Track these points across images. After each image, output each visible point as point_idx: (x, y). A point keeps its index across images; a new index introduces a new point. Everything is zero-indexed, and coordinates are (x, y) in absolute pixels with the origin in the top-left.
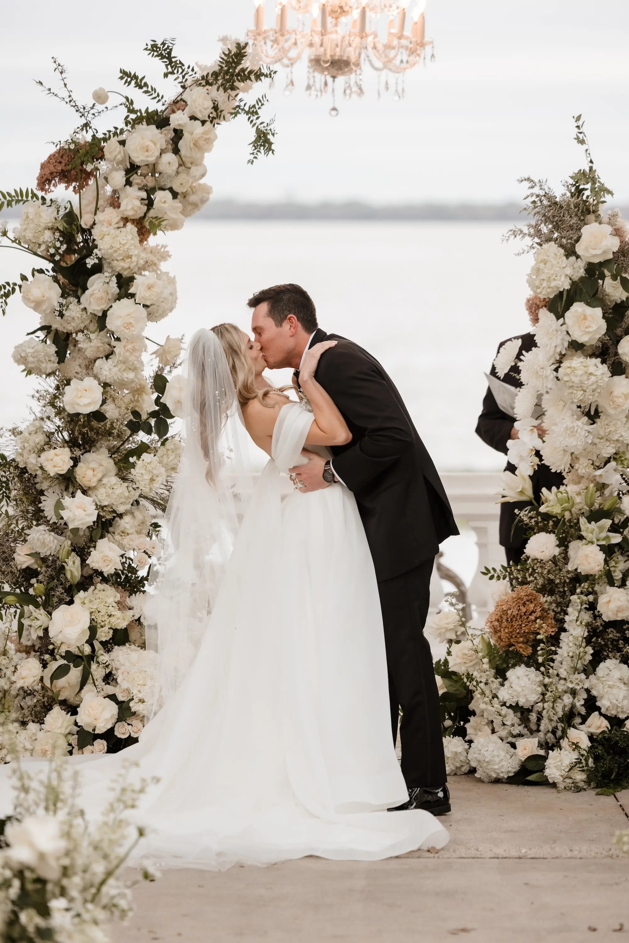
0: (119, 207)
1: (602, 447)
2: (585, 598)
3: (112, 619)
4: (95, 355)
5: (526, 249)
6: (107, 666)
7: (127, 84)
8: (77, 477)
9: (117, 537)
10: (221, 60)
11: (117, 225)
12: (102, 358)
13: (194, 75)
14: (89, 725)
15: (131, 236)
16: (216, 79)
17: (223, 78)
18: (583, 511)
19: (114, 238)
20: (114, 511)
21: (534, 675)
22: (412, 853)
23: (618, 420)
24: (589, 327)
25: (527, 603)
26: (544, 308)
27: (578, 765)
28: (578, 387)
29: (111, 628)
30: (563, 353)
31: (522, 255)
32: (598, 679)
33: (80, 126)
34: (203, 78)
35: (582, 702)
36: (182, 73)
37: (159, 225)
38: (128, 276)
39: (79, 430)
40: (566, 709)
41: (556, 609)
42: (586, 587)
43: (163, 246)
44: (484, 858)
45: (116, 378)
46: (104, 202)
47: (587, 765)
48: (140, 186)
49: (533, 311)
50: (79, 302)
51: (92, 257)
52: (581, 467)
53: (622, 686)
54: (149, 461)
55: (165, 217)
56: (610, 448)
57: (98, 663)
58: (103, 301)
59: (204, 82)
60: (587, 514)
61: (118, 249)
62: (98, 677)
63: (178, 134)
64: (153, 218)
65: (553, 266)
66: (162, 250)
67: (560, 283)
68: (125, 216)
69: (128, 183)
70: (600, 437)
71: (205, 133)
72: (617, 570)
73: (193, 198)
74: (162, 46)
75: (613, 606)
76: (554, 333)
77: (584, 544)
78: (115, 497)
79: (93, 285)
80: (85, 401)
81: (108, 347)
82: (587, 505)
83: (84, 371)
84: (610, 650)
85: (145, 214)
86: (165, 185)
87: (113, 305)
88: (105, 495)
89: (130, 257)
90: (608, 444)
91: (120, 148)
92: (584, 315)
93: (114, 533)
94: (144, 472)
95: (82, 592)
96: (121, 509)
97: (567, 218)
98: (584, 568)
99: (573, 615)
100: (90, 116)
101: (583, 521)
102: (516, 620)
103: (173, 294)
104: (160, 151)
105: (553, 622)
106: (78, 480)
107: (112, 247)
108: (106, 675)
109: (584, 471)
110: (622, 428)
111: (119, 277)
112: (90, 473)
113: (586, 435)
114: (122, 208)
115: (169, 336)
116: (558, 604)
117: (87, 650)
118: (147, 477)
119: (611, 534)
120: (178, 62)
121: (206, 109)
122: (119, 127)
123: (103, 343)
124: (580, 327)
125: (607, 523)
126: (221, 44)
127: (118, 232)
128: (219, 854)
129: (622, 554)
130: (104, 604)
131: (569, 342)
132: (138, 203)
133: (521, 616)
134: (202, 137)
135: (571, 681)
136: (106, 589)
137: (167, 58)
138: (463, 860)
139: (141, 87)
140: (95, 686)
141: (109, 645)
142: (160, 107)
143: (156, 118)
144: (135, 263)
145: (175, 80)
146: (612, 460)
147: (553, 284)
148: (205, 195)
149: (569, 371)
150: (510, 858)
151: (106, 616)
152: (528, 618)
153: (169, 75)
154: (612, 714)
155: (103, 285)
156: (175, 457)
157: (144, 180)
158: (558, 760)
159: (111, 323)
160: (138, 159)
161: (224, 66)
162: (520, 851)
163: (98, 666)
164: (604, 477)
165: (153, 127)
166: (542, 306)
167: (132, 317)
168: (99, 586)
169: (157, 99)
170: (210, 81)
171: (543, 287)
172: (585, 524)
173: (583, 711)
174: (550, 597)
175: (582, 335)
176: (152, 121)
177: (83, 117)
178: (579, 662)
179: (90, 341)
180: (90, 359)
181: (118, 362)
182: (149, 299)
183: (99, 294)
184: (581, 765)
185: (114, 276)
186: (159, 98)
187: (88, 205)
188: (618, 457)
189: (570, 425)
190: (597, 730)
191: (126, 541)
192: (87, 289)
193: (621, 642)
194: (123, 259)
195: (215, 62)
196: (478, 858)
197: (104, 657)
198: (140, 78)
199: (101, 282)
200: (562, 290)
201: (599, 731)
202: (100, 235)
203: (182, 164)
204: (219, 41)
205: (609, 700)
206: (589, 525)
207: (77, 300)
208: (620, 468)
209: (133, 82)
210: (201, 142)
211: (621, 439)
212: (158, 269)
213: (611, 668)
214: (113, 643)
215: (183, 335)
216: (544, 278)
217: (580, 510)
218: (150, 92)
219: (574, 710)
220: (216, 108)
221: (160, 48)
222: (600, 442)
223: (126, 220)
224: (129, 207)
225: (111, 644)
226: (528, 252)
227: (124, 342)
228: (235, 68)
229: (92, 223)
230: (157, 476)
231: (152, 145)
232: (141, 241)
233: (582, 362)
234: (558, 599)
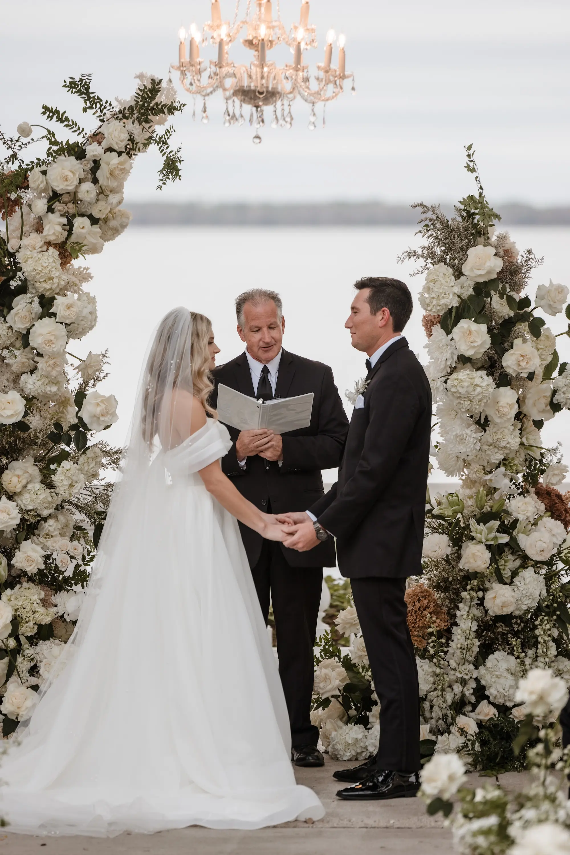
0: (42, 232)
1: (491, 454)
2: (474, 594)
3: (37, 616)
4: (20, 370)
5: (420, 269)
6: (32, 659)
7: (50, 119)
8: (4, 483)
9: (41, 539)
10: (137, 96)
11: (40, 249)
12: (27, 373)
13: (111, 110)
14: (12, 713)
15: (53, 259)
16: (132, 113)
17: (139, 112)
18: (474, 513)
19: (37, 261)
20: (38, 515)
21: (427, 666)
22: (289, 823)
23: (505, 428)
24: (475, 341)
25: (422, 599)
26: (438, 324)
27: (465, 749)
28: (465, 398)
29: (35, 624)
30: (453, 366)
31: (417, 276)
32: (487, 669)
33: (7, 157)
34: (120, 112)
35: (471, 691)
36: (100, 108)
37: (80, 249)
38: (50, 296)
39: (7, 439)
40: (456, 698)
41: (449, 605)
42: (476, 584)
43: (85, 268)
44: (353, 828)
45: (39, 391)
46: (30, 227)
47: (473, 749)
48: (62, 213)
49: (428, 327)
50: (5, 320)
51: (15, 279)
52: (472, 472)
53: (509, 676)
54: (68, 467)
55: (85, 242)
56: (498, 454)
57: (24, 656)
58: (27, 320)
59: (121, 116)
60: (478, 516)
61: (41, 271)
62: (24, 669)
63: (96, 164)
64: (75, 243)
65: (441, 284)
66: (85, 272)
67: (448, 300)
68: (47, 241)
69: (50, 210)
70: (489, 444)
71: (120, 163)
72: (507, 568)
73: (112, 223)
74: (80, 83)
75: (498, 601)
76: (444, 348)
77: (473, 544)
78: (39, 502)
79: (17, 305)
80: (9, 412)
81: (33, 362)
82: (477, 507)
83: (12, 385)
84: (500, 643)
85: (67, 239)
86: (86, 211)
87: (35, 323)
88: (29, 500)
89: (51, 279)
90: (496, 450)
91: (42, 177)
92: (469, 331)
93: (39, 535)
94: (63, 478)
95: (9, 590)
96: (45, 513)
97: (457, 240)
98: (471, 566)
99: (463, 610)
100: (17, 147)
101: (472, 522)
102: (412, 615)
103: (93, 313)
104: (78, 180)
105: (446, 617)
106: (4, 486)
107: (34, 270)
108: (31, 667)
109: (474, 476)
110: (509, 436)
111: (42, 297)
112: (15, 480)
113: (475, 442)
114: (45, 233)
115: (90, 352)
116: (452, 601)
117: (12, 643)
118: (66, 483)
119: (498, 535)
120: (96, 97)
121: (121, 141)
122: (42, 159)
123: (28, 359)
124: (465, 341)
125: (496, 524)
126: (138, 81)
127: (40, 256)
128: (110, 824)
129: (512, 554)
130: (27, 601)
131: (458, 355)
132: (59, 228)
133: (416, 612)
134: (118, 167)
135: (460, 671)
136: (31, 587)
137: (85, 94)
138: (334, 829)
139: (62, 121)
140: (20, 677)
141: (35, 640)
142: (80, 140)
143: (76, 149)
144: (57, 284)
145: (94, 114)
146: (501, 465)
147: (442, 301)
148: (124, 220)
149: (456, 383)
150: (378, 828)
151: (31, 612)
152: (422, 613)
153: (88, 110)
154: (500, 703)
155: (26, 305)
156: (96, 464)
157: (65, 207)
158: (446, 744)
159: (35, 341)
160: (60, 187)
161: (139, 100)
162: (389, 821)
163: (24, 659)
164: (493, 482)
165: (73, 158)
166: (437, 323)
167: (53, 335)
168: (25, 584)
169: (78, 132)
170: (127, 115)
171: (433, 304)
172: (475, 525)
173: (473, 699)
174: (443, 594)
175: (468, 350)
176: (72, 152)
177: (10, 149)
178: (468, 653)
179: (16, 358)
180: (17, 373)
181: (41, 376)
182: (68, 318)
183: (23, 314)
184: (467, 749)
185: (36, 297)
186: (79, 131)
187: (14, 231)
188: (507, 462)
189: (458, 432)
190: (485, 717)
191: (49, 543)
192: (13, 309)
193: (509, 635)
194: (45, 281)
195: (131, 97)
196: (348, 828)
197: (29, 651)
198: (61, 112)
199: (24, 302)
200: (450, 307)
201: (487, 718)
202: (24, 259)
203: (102, 192)
204: (135, 78)
205: (496, 689)
206: (478, 526)
207: (3, 319)
208: (509, 473)
209: (55, 117)
210: (117, 172)
211: (508, 446)
212: (79, 289)
213: (499, 659)
214: (39, 638)
215: (107, 350)
216: (434, 296)
217: (472, 512)
218: (71, 125)
219: (465, 699)
220: (131, 139)
221: (78, 85)
222: (488, 449)
223: (49, 244)
224: (51, 232)
225: (36, 639)
226: (422, 272)
227: (46, 358)
228: (150, 102)
229: (18, 246)
230: (76, 482)
231: (70, 174)
232: (63, 264)
233: (468, 374)
234: (452, 595)
